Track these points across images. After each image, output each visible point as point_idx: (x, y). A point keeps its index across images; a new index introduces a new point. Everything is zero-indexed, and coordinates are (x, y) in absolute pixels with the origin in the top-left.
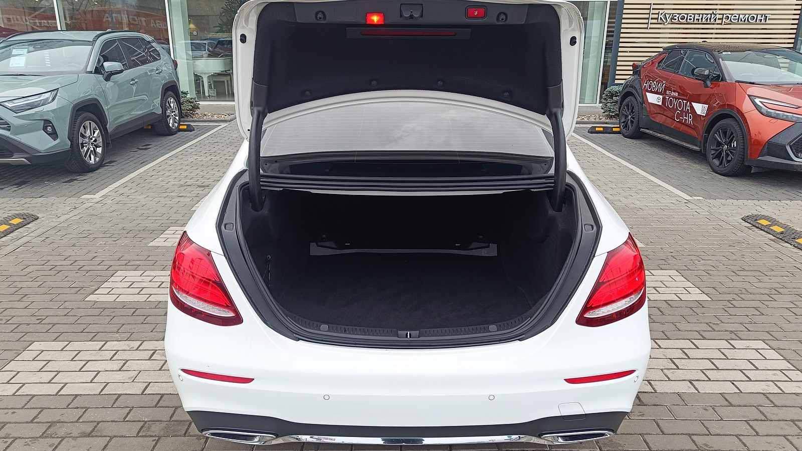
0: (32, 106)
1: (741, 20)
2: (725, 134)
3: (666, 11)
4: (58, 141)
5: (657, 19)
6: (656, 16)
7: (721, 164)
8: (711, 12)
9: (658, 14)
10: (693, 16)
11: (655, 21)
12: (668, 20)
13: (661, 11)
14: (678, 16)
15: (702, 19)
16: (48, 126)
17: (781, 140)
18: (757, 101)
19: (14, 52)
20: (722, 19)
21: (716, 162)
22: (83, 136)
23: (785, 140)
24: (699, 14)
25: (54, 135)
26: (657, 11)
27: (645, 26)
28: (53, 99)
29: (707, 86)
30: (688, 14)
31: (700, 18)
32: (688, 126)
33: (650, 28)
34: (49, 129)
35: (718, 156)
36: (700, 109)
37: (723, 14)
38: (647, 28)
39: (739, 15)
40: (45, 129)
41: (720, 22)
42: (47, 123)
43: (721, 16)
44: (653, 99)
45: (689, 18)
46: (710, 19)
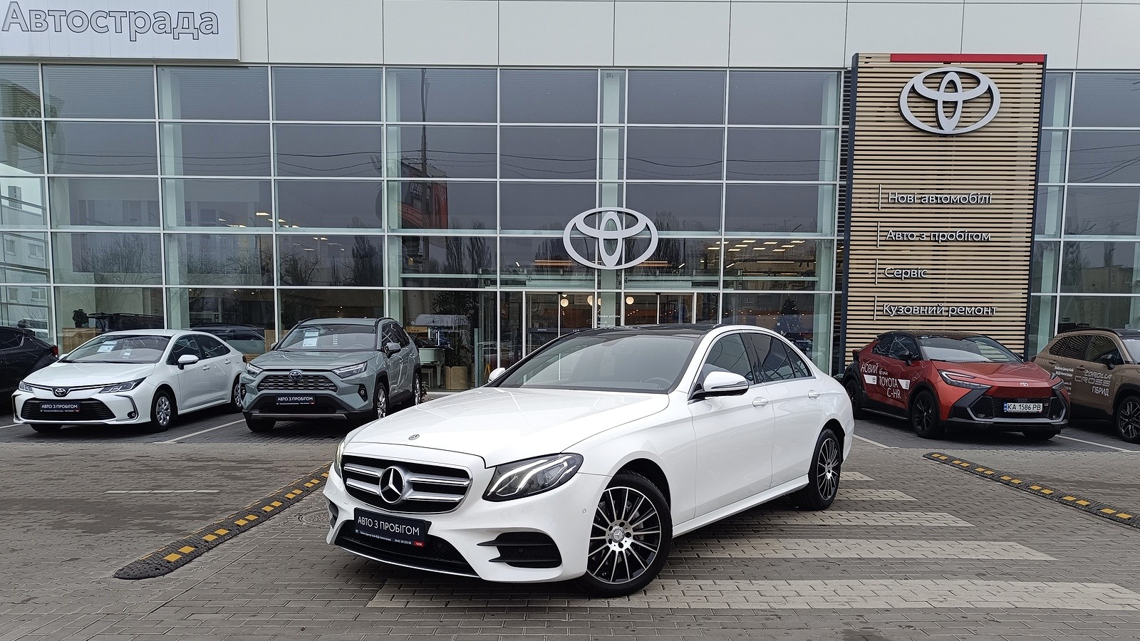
0: (351, 373)
1: (968, 313)
2: (923, 402)
3: (891, 304)
4: (367, 402)
5: (883, 311)
6: (881, 308)
7: (922, 429)
8: (936, 304)
9: (883, 306)
10: (918, 308)
11: (881, 313)
12: (894, 312)
13: (885, 304)
14: (903, 308)
15: (928, 311)
16: (362, 390)
17: (962, 404)
18: (944, 374)
19: (307, 334)
20: (948, 311)
21: (920, 428)
22: (379, 401)
23: (966, 404)
24: (925, 307)
25: (365, 397)
26: (882, 304)
27: (872, 318)
28: (365, 370)
29: (908, 365)
30: (913, 307)
31: (926, 310)
32: (897, 400)
33: (876, 320)
34: (362, 392)
35: (920, 423)
36: (904, 384)
37: (949, 307)
38: (873, 320)
39: (965, 307)
40: (359, 392)
41: (947, 314)
42: (362, 387)
43: (947, 309)
44: (870, 379)
45: (914, 310)
46: (936, 311)
